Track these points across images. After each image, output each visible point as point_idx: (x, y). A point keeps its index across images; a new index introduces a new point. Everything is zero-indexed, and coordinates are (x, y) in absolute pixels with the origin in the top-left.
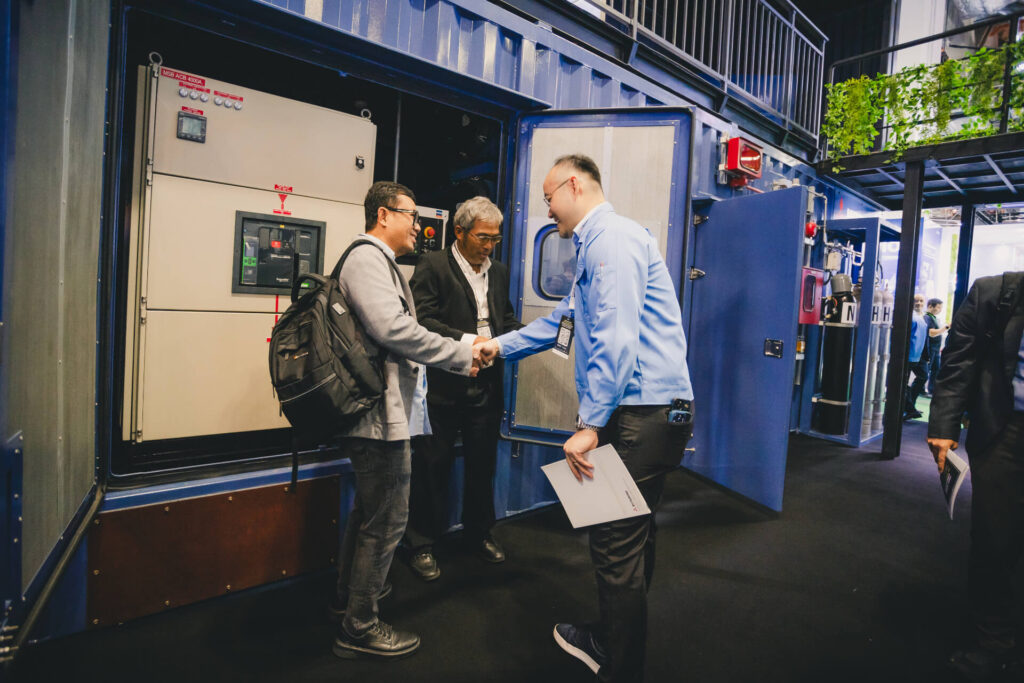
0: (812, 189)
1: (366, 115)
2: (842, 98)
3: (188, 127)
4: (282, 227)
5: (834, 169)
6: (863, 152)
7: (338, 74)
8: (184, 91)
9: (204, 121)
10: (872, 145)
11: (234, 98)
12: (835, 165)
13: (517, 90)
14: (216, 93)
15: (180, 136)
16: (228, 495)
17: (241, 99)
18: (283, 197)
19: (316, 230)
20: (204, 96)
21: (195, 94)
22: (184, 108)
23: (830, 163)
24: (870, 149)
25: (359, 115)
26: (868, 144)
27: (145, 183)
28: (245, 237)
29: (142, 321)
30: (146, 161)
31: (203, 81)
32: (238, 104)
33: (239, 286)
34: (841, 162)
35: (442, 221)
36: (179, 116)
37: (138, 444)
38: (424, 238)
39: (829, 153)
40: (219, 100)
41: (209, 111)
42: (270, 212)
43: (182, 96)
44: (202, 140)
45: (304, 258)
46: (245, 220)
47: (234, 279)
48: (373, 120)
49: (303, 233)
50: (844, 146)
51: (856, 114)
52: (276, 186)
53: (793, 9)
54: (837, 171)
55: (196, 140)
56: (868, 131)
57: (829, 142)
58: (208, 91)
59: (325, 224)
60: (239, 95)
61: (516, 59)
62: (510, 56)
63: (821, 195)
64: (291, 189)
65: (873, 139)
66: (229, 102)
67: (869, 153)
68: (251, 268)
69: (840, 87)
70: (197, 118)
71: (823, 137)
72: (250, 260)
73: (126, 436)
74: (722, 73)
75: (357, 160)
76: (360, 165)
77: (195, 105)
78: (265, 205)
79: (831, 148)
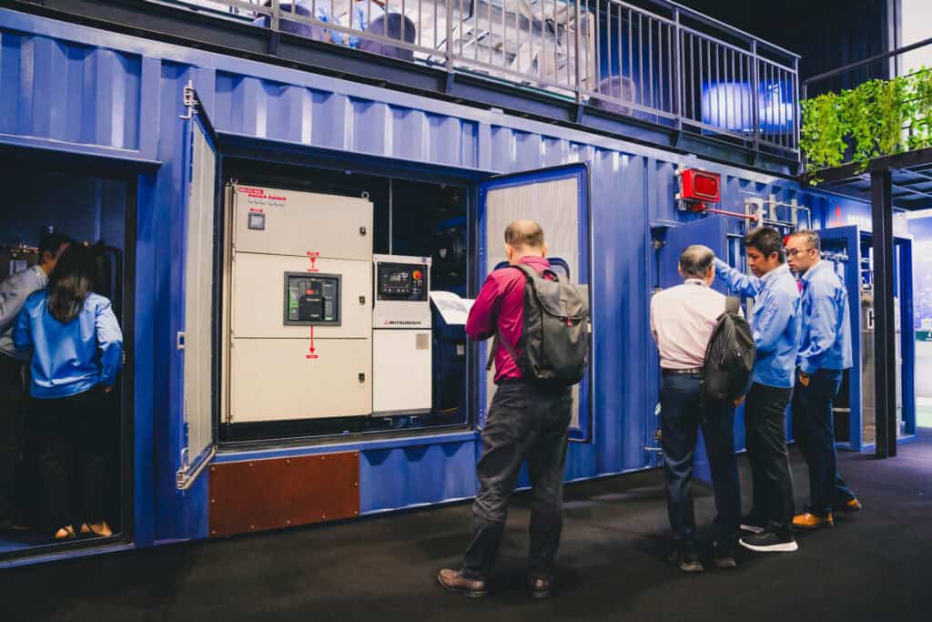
0: (794, 202)
1: (365, 196)
2: (815, 114)
3: (256, 221)
4: (313, 280)
5: (812, 182)
6: (836, 164)
7: (344, 173)
8: (252, 199)
9: (263, 216)
10: (842, 157)
11: (280, 199)
12: (812, 178)
13: (478, 167)
14: (270, 197)
15: (250, 228)
16: (286, 459)
17: (285, 199)
18: (313, 260)
19: (335, 281)
20: (264, 200)
21: (258, 200)
22: (252, 210)
23: (809, 177)
24: (842, 162)
25: (360, 197)
26: (838, 156)
27: (231, 259)
28: (291, 288)
29: (231, 345)
30: (232, 245)
31: (262, 191)
32: (282, 202)
33: (288, 321)
34: (819, 175)
35: (426, 266)
36: (250, 215)
37: (231, 425)
38: (414, 279)
39: (808, 165)
40: (272, 201)
41: (267, 210)
42: (305, 271)
43: (251, 202)
44: (263, 229)
45: (328, 300)
46: (290, 277)
47: (284, 315)
48: (371, 200)
49: (327, 283)
50: (821, 159)
51: (826, 129)
52: (308, 253)
53: (752, 39)
54: (815, 184)
55: (260, 229)
56: (839, 144)
57: (808, 156)
58: (265, 197)
59: (341, 276)
60: (282, 196)
61: (475, 139)
62: (471, 138)
63: (802, 207)
64: (318, 254)
65: (843, 151)
66: (278, 202)
67: (840, 165)
68: (295, 308)
69: (812, 103)
70: (259, 215)
71: (803, 152)
72: (294, 303)
73: (223, 420)
74: (675, 112)
75: (361, 229)
76: (363, 232)
77: (259, 207)
78: (302, 266)
79: (810, 161)
